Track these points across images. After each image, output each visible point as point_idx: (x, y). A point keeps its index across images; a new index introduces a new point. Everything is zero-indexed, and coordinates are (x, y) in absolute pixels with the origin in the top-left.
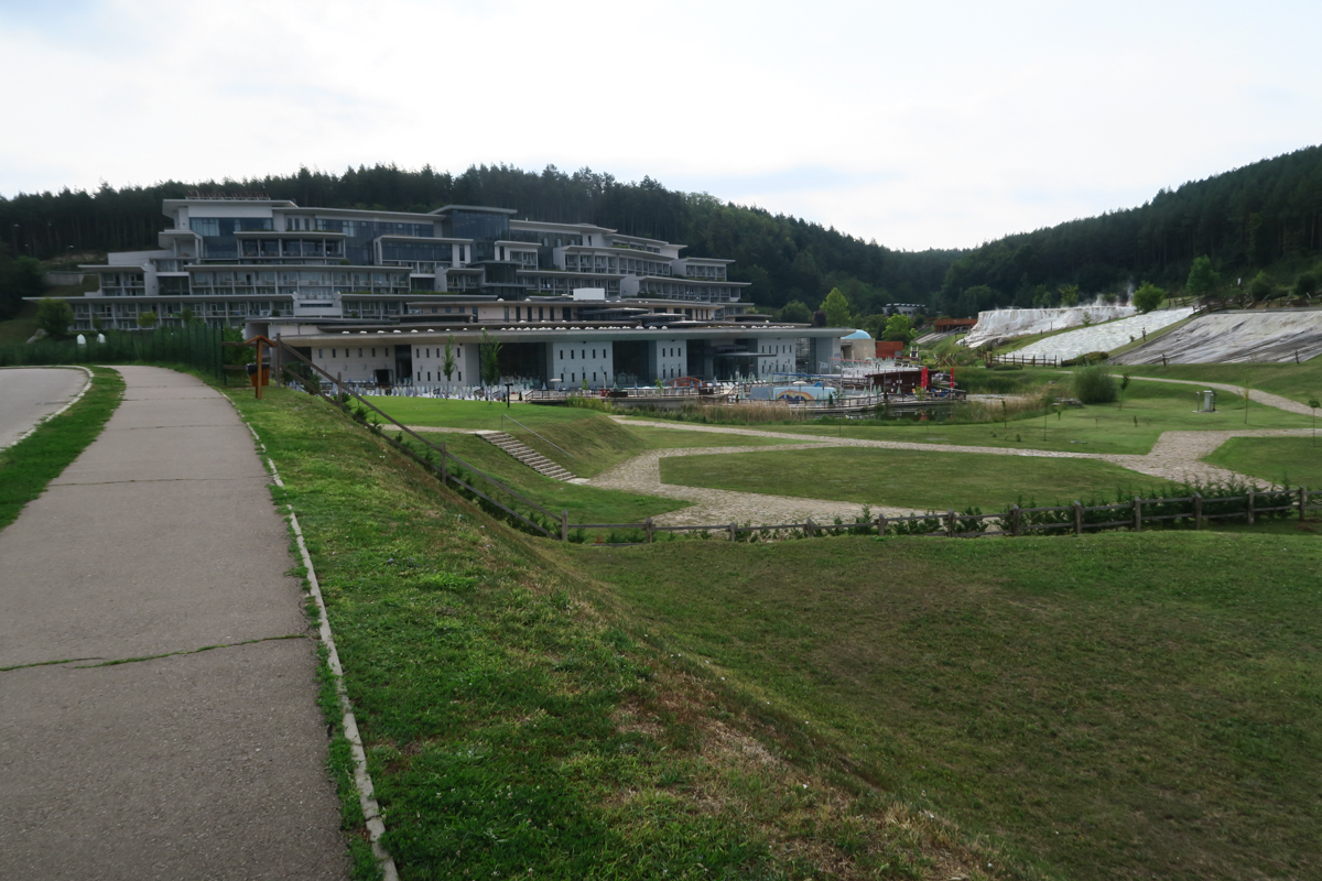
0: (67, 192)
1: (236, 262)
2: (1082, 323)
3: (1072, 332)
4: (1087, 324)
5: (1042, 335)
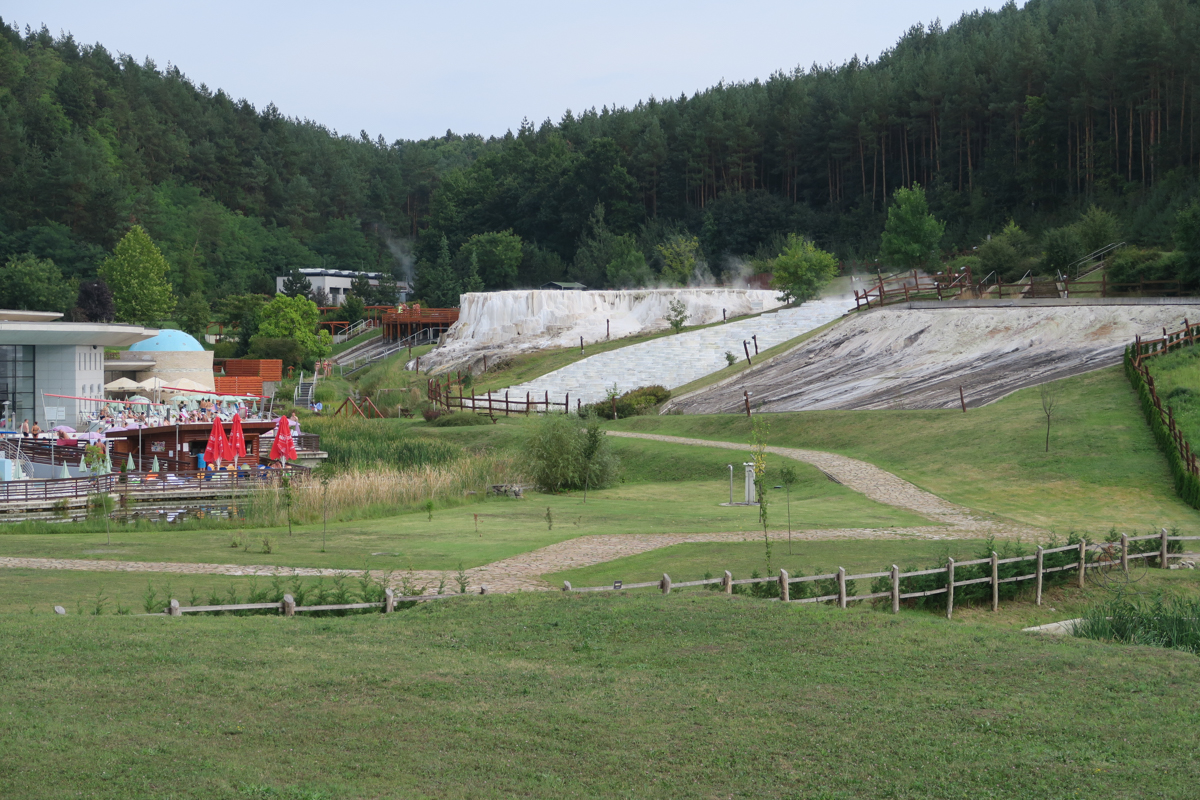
2: (667, 325)
3: (643, 345)
4: (677, 328)
5: (583, 351)
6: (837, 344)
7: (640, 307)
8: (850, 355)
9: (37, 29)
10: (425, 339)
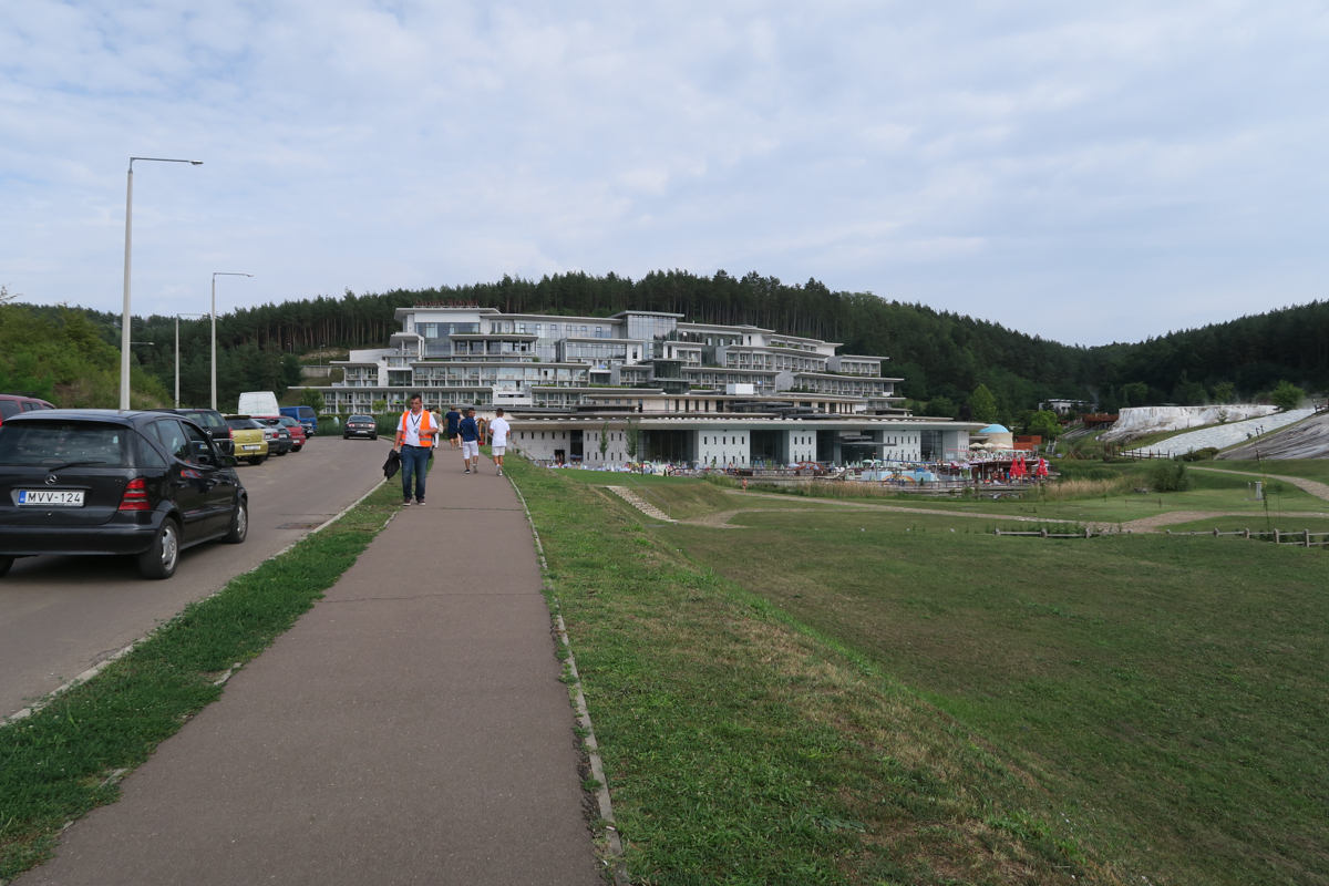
0: (320, 299)
1: (449, 359)
2: (1218, 421)
4: (1222, 422)
5: (1176, 432)
6: (1305, 429)
7: (1204, 414)
8: (1312, 434)
9: (943, 311)
10: (1103, 427)
